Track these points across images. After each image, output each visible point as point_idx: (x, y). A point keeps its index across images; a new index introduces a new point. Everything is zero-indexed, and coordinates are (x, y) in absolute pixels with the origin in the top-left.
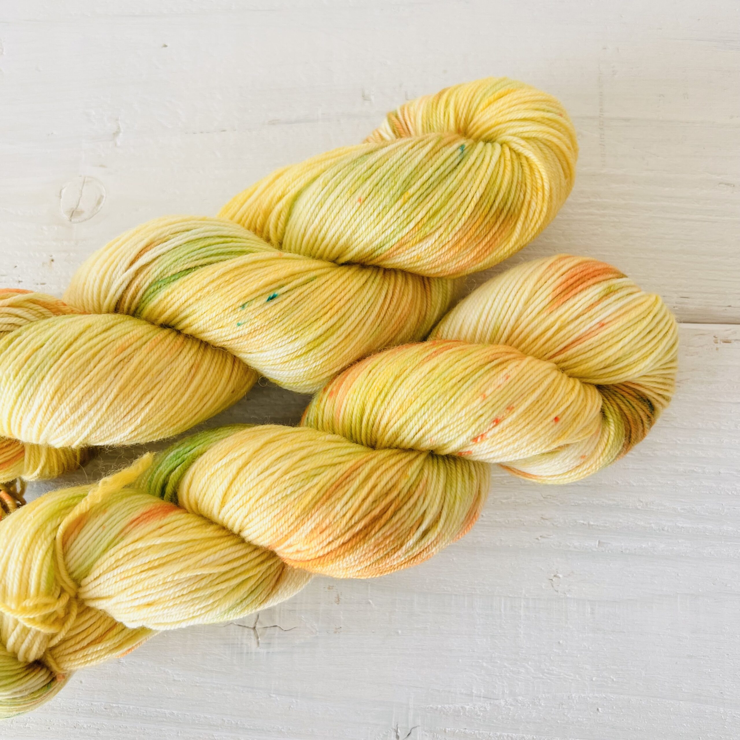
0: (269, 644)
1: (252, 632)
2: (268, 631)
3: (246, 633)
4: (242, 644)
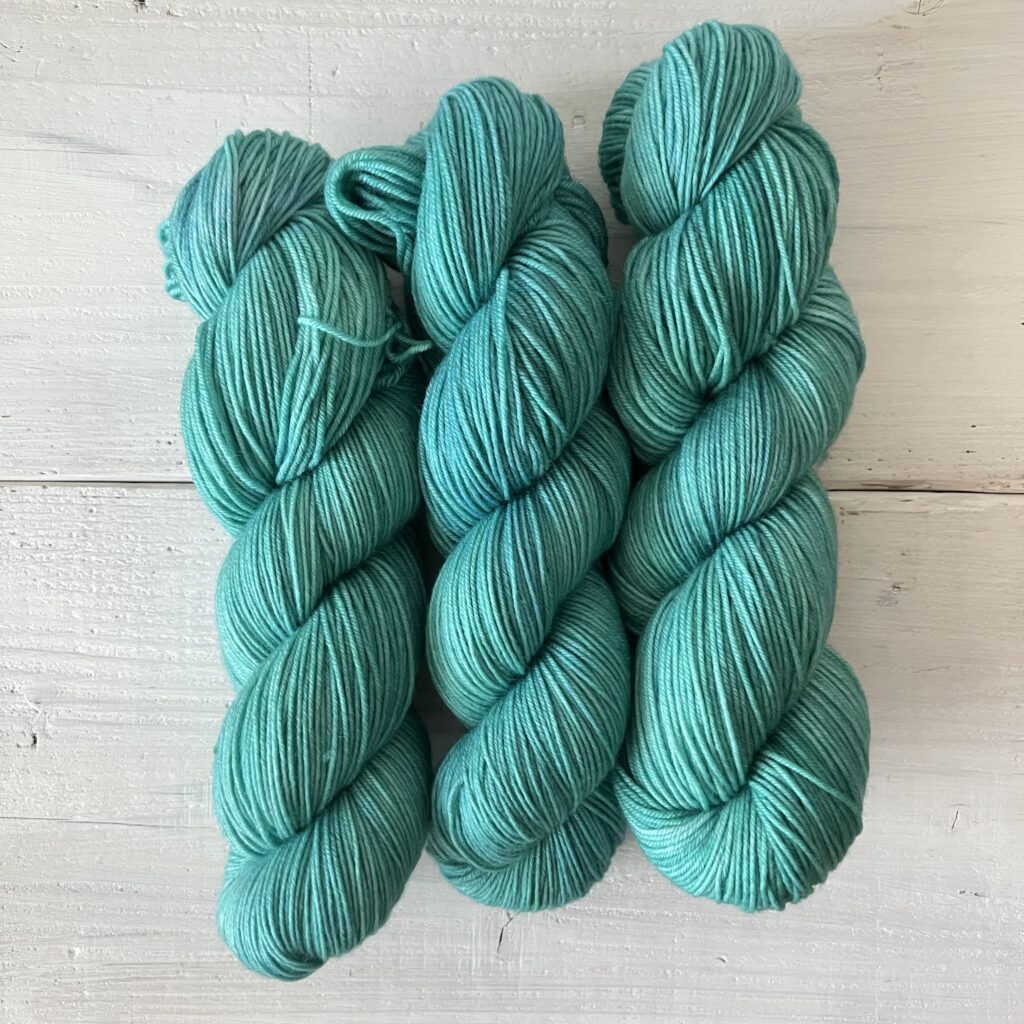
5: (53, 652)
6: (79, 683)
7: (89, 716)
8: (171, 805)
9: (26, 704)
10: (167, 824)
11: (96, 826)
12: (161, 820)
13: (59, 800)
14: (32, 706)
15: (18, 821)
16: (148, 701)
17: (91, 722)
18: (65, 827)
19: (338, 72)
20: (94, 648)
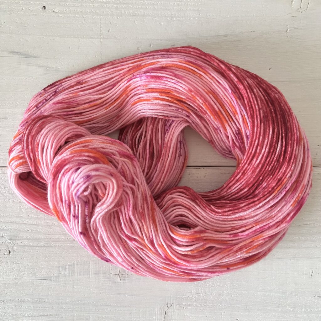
0: (124, 279)
1: (118, 276)
2: (123, 276)
3: (116, 276)
4: (115, 280)
5: (15, 223)
6: (25, 233)
7: (28, 244)
8: (56, 273)
9: (7, 240)
10: (54, 279)
11: (31, 280)
12: (53, 278)
13: (18, 272)
14: (9, 241)
15: (5, 279)
16: (47, 239)
17: (29, 246)
18: (20, 281)
19: (110, 31)
20: (29, 221)
